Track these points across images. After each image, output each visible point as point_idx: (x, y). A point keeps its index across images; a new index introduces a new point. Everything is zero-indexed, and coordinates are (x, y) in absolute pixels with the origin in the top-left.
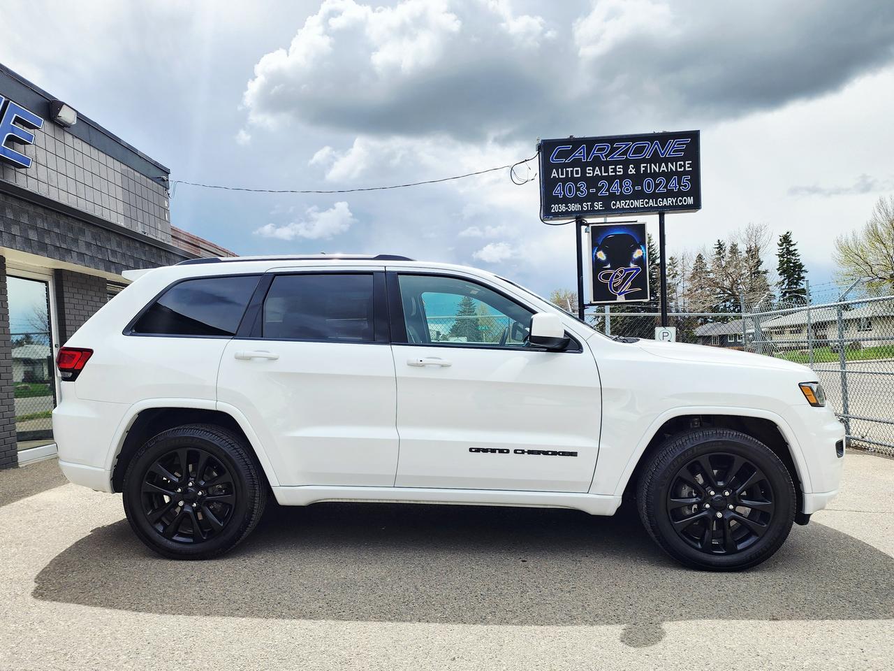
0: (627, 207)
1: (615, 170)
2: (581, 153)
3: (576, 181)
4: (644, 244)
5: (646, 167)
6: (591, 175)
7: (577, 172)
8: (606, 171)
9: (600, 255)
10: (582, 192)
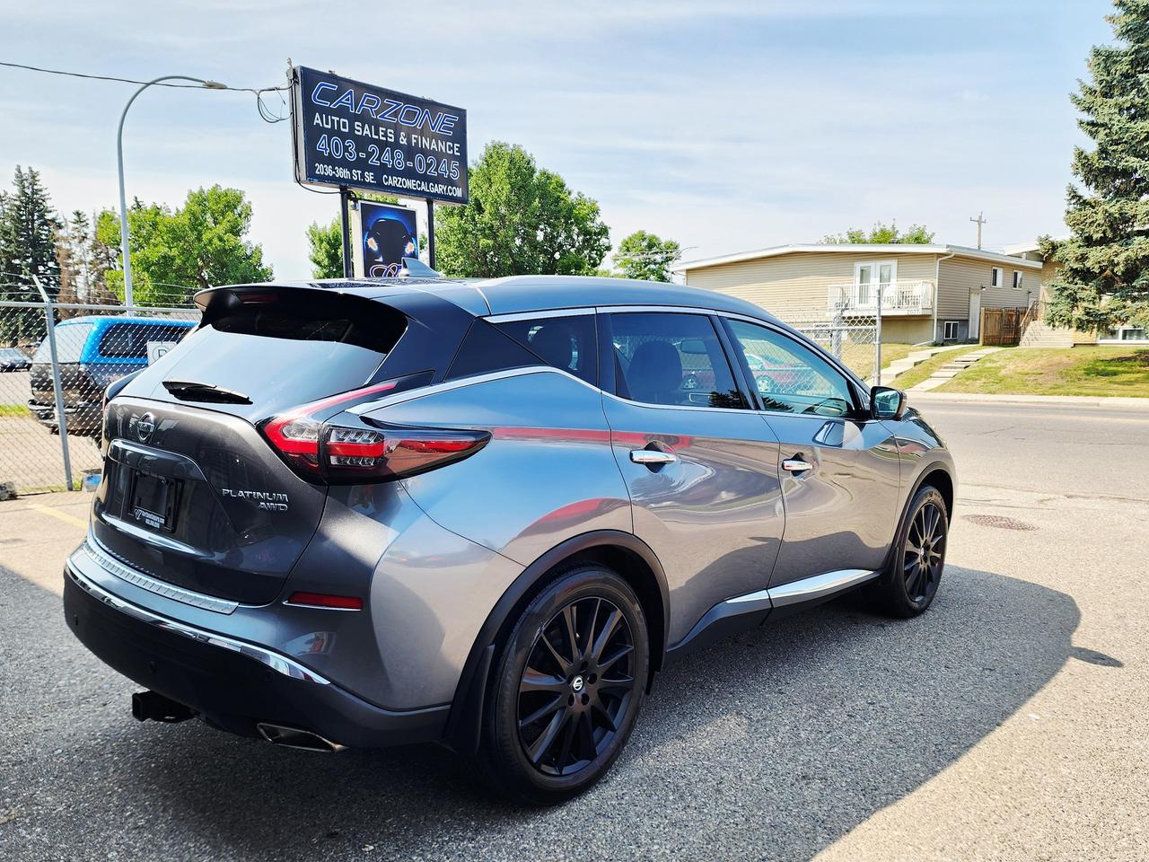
0: (399, 186)
1: (385, 135)
2: (348, 100)
3: (343, 137)
4: (415, 237)
5: (418, 142)
6: (360, 134)
7: (344, 123)
8: (377, 134)
9: (371, 242)
10: (351, 154)
